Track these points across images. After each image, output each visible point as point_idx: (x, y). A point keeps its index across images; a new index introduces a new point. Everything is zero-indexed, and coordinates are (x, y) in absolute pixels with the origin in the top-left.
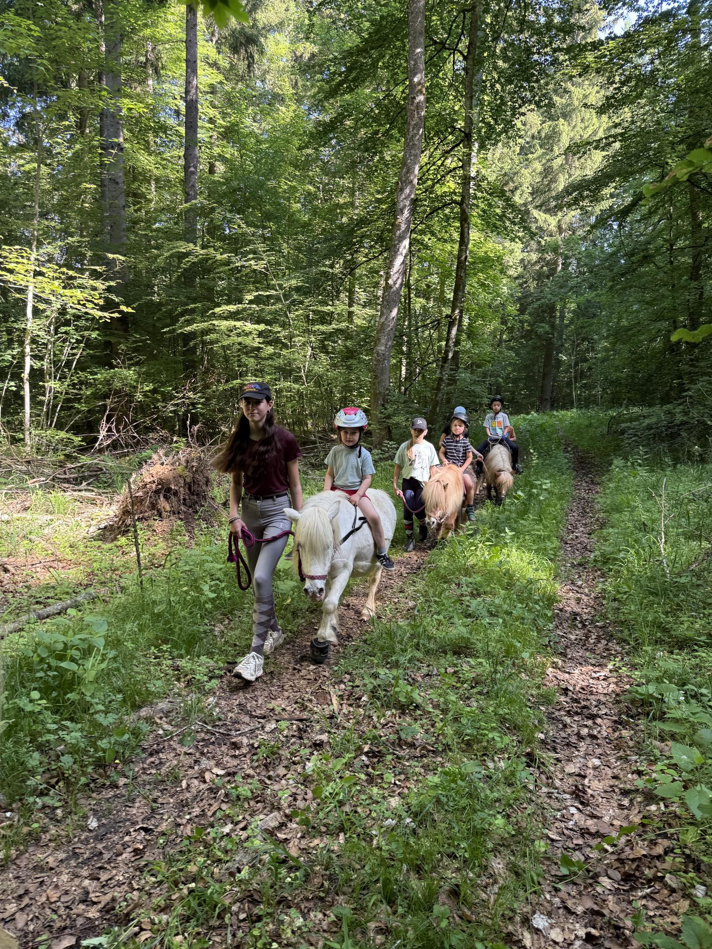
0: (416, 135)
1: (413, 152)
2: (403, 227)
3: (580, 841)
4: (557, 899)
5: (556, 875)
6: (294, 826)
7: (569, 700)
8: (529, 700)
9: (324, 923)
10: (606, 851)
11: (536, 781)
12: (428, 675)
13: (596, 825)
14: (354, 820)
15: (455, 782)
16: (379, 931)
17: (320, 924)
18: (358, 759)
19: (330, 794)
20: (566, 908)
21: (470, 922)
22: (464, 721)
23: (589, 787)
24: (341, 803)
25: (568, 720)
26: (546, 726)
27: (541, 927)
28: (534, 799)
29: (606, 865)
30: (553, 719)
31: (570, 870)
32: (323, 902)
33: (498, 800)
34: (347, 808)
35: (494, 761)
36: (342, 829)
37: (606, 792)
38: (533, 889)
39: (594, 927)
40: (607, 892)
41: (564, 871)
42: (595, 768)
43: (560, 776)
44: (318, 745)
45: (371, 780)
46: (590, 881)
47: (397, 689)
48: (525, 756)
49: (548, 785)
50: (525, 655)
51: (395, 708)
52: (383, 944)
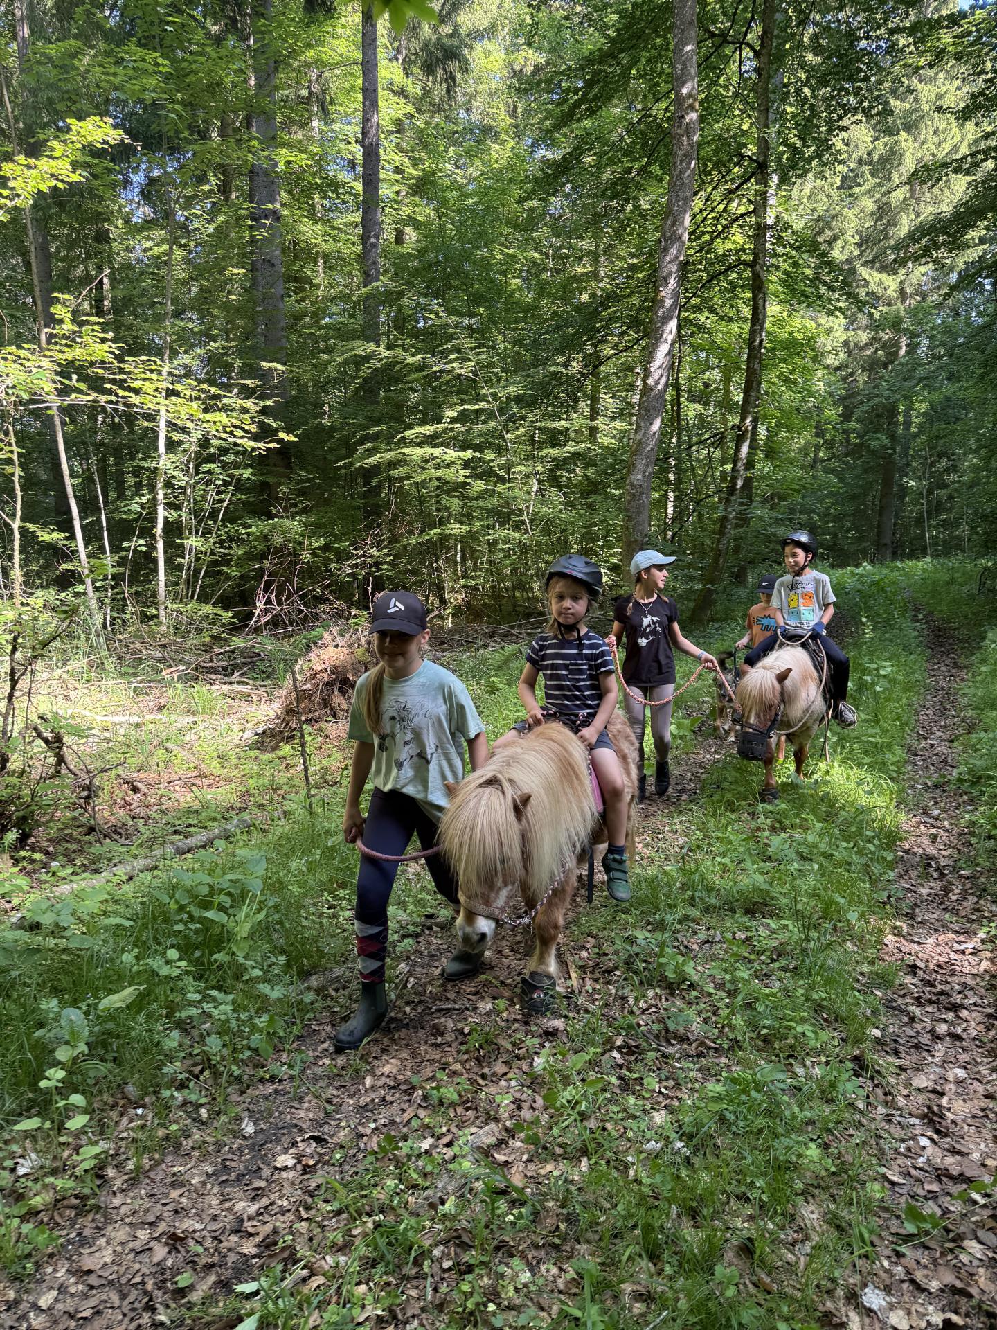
0: (685, 170)
1: (681, 195)
2: (668, 302)
3: (935, 1187)
4: (900, 1268)
5: (897, 1234)
6: (518, 1144)
7: (918, 983)
8: (858, 981)
9: (560, 1281)
10: (975, 1203)
11: (868, 1097)
12: (707, 942)
13: (959, 1164)
14: (601, 1140)
15: (745, 1092)
16: (638, 1296)
17: (555, 1281)
18: (607, 1056)
19: (569, 1102)
20: (913, 1281)
21: (769, 1293)
22: (760, 1007)
23: (949, 1110)
24: (583, 1116)
25: (917, 1011)
26: (884, 1019)
27: (875, 1307)
28: (865, 1122)
29: (973, 1222)
30: (894, 1008)
31: (918, 1227)
32: (558, 1250)
33: (810, 1122)
34: (592, 1124)
35: (805, 1066)
36: (584, 1152)
37: (974, 1117)
38: (862, 1251)
39: (956, 1313)
40: (976, 1263)
41: (910, 1228)
42: (958, 1082)
43: (905, 1092)
44: (550, 1034)
45: (625, 1086)
46: (951, 1245)
47: (662, 960)
48: (851, 1061)
49: (886, 1104)
50: (853, 916)
51: (660, 986)
52: (643, 1315)
